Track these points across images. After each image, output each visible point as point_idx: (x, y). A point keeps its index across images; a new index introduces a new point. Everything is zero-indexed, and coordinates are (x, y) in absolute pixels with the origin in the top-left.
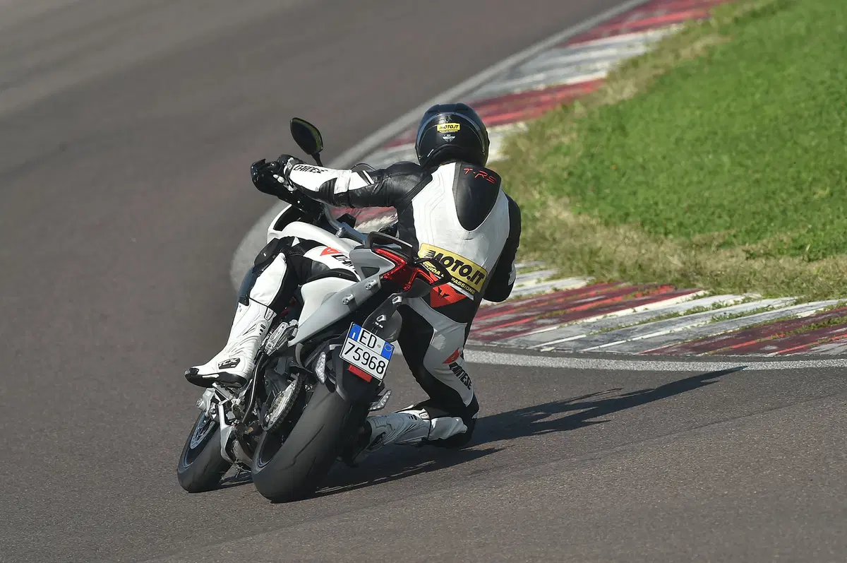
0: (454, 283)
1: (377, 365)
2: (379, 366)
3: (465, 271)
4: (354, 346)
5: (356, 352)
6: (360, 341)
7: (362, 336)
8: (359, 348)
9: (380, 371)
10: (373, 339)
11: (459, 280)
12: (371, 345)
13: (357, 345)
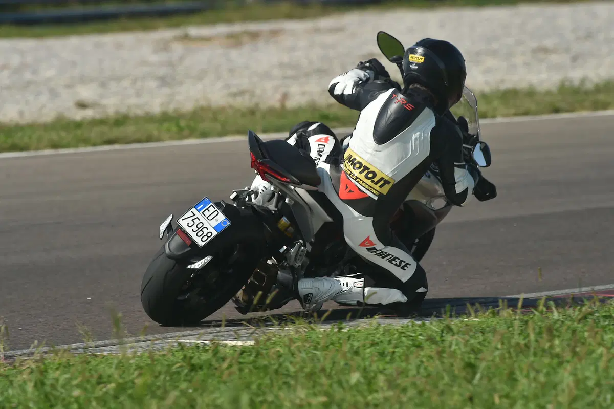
0: (359, 184)
1: (205, 234)
2: (206, 235)
3: (371, 175)
4: (194, 215)
5: (193, 220)
6: (203, 213)
7: (207, 209)
8: (197, 218)
9: (204, 239)
10: (216, 213)
11: (363, 182)
12: (210, 218)
13: (197, 214)
